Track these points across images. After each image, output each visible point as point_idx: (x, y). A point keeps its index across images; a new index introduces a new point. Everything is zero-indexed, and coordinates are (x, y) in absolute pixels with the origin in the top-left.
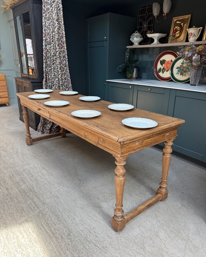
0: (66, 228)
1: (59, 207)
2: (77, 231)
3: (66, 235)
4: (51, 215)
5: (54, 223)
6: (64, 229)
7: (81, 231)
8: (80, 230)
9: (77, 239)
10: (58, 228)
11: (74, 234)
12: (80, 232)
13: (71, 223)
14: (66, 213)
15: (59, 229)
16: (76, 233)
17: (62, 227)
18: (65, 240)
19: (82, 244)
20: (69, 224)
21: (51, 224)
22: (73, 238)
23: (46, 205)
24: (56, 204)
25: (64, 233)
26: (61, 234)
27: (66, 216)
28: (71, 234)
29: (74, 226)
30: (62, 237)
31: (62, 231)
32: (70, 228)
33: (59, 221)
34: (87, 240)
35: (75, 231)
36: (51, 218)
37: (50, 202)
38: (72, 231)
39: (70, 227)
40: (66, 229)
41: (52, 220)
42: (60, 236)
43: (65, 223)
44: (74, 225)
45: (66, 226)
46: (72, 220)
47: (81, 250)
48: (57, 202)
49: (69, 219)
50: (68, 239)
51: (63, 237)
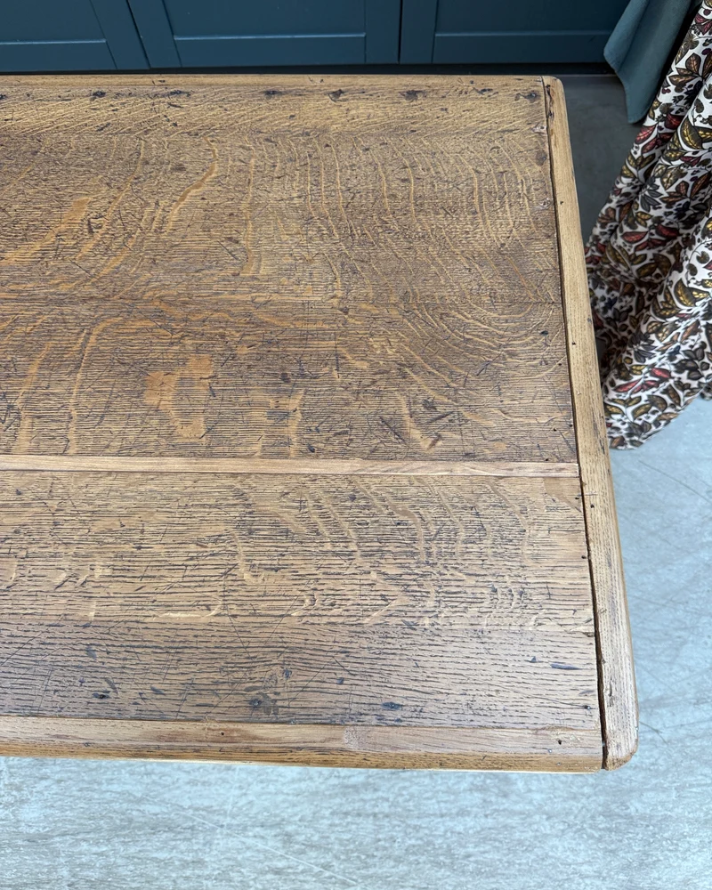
0: (245, 829)
1: (115, 787)
2: (290, 798)
3: (277, 849)
4: (132, 850)
5: (185, 865)
6: (250, 841)
7: (300, 780)
8: (293, 781)
9: (326, 822)
10: (226, 863)
11: (297, 818)
12: (303, 785)
13: (237, 792)
14: (169, 780)
15: (231, 863)
16: (298, 809)
17: (233, 843)
18: (301, 868)
19: (359, 815)
20: (240, 804)
21: (187, 878)
22: (312, 835)
23: (57, 839)
24: (81, 790)
25: (266, 851)
26: (259, 866)
27: (188, 788)
28: (290, 828)
29: (263, 794)
30: (278, 872)
31: (248, 854)
32: (260, 817)
33: (189, 836)
34: (354, 786)
35: (286, 805)
36: (153, 859)
37: (49, 811)
38: (276, 816)
39: (254, 810)
40: (251, 834)
41: (166, 864)
42: (269, 876)
43: (221, 818)
44: (257, 788)
45: (235, 822)
46: (224, 781)
47: (380, 836)
48: (73, 776)
49: (213, 789)
50: (303, 852)
51: (280, 864)
